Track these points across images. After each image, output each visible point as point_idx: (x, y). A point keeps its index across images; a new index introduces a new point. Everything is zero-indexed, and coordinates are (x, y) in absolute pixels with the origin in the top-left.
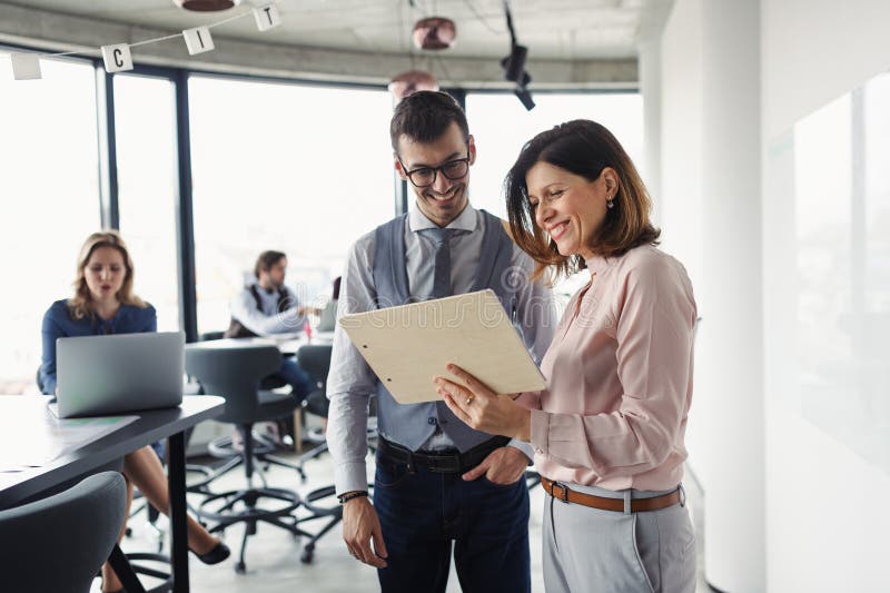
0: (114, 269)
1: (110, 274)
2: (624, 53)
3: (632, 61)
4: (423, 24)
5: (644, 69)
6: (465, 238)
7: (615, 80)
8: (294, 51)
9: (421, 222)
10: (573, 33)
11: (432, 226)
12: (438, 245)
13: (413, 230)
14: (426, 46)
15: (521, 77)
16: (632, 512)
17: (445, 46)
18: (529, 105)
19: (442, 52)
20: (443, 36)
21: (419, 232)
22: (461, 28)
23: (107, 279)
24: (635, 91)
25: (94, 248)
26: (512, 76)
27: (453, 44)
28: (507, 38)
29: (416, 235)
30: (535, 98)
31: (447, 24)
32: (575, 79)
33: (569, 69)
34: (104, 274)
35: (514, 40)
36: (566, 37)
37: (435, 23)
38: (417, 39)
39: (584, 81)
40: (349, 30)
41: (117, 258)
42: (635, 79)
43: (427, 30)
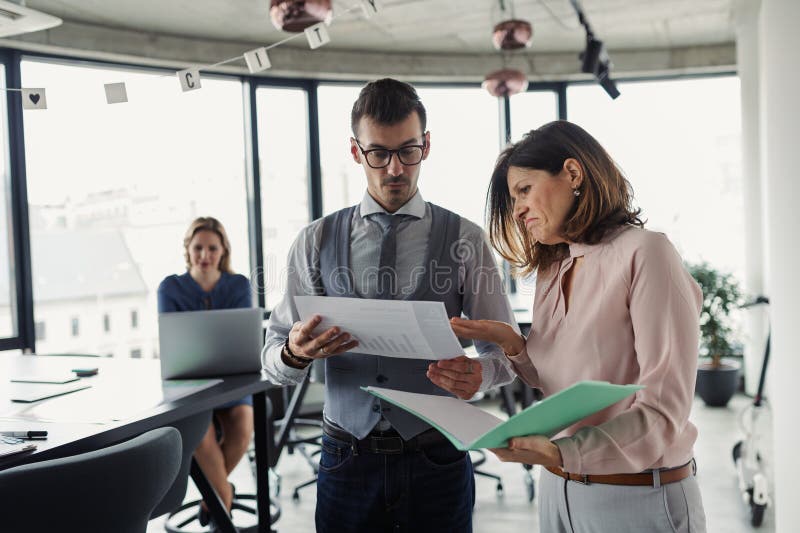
0: (212, 249)
1: (209, 253)
2: (722, 38)
3: (730, 45)
4: (501, 27)
5: (741, 52)
6: (413, 224)
7: (714, 64)
8: (408, 58)
9: (371, 207)
10: (666, 22)
11: (380, 210)
12: (386, 231)
13: (362, 215)
14: (504, 46)
15: (596, 67)
16: (662, 484)
17: (522, 45)
18: (614, 94)
19: (521, 51)
20: (520, 37)
21: (368, 217)
22: (536, 27)
23: (206, 258)
24: (733, 73)
25: (196, 231)
26: (587, 69)
27: (529, 44)
28: (582, 33)
29: (365, 220)
30: (620, 87)
31: (523, 25)
32: (672, 66)
33: (665, 57)
34: (203, 254)
35: (589, 34)
36: (659, 27)
37: (513, 25)
38: (496, 41)
39: (683, 66)
40: (453, 36)
41: (215, 240)
42: (733, 62)
43: (504, 33)
